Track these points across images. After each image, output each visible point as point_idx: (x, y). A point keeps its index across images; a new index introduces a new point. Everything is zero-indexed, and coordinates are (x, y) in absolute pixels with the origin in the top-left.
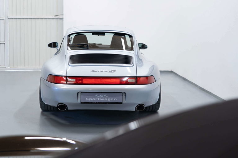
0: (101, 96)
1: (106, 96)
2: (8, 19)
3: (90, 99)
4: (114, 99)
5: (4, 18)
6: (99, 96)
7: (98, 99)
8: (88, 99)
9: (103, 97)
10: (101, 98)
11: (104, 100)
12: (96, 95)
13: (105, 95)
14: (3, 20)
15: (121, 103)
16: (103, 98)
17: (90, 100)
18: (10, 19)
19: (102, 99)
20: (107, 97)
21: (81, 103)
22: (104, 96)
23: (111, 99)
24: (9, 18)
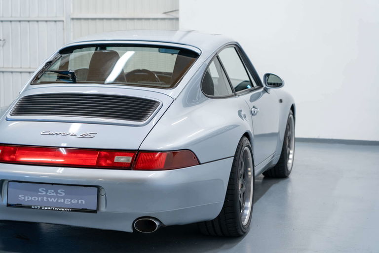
0: (51, 192)
1: (61, 191)
2: (72, 21)
3: (26, 197)
4: (80, 202)
5: (64, 19)
6: (47, 192)
7: (45, 198)
8: (23, 198)
9: (54, 194)
10: (51, 197)
11: (57, 201)
12: (40, 190)
13: (59, 191)
14: (61, 23)
15: (95, 212)
16: (55, 198)
17: (26, 200)
18: (75, 21)
19: (53, 199)
20: (63, 194)
21: (8, 205)
22: (57, 193)
23: (72, 201)
24: (73, 19)
